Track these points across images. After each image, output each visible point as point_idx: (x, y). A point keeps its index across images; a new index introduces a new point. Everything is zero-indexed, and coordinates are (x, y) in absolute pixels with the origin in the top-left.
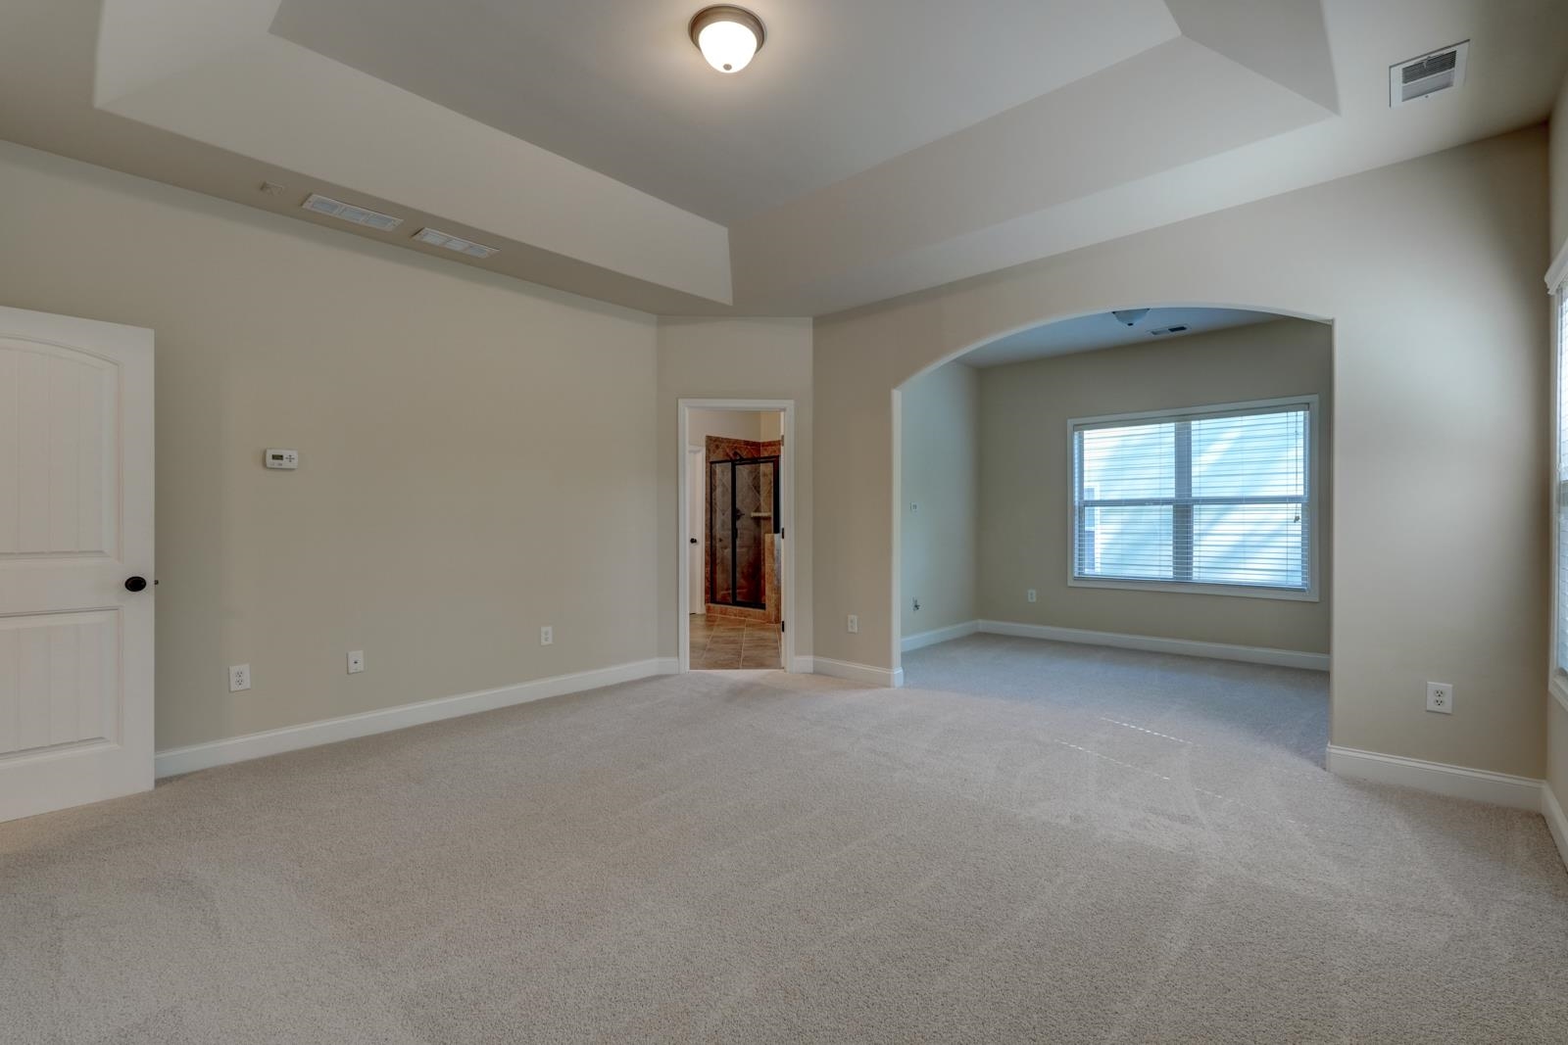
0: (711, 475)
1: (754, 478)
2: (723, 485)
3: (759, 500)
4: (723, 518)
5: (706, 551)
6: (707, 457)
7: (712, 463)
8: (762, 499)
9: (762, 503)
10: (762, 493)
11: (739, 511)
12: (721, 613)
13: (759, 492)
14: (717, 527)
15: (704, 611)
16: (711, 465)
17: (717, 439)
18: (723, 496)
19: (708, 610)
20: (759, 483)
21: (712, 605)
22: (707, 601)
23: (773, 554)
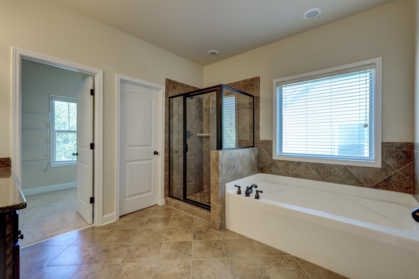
0: (169, 107)
1: (199, 112)
2: (179, 114)
3: (203, 126)
4: (177, 137)
5: (165, 160)
6: (167, 94)
7: (170, 98)
8: (204, 125)
9: (204, 128)
10: (204, 121)
11: (189, 132)
12: (175, 206)
13: (202, 121)
14: (174, 142)
15: (163, 203)
16: (169, 99)
17: (174, 82)
18: (179, 121)
19: (167, 202)
20: (202, 115)
21: (169, 199)
22: (165, 196)
23: (217, 169)
